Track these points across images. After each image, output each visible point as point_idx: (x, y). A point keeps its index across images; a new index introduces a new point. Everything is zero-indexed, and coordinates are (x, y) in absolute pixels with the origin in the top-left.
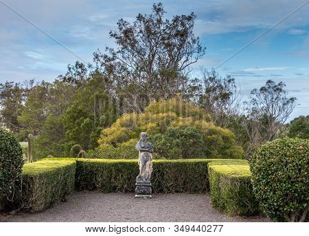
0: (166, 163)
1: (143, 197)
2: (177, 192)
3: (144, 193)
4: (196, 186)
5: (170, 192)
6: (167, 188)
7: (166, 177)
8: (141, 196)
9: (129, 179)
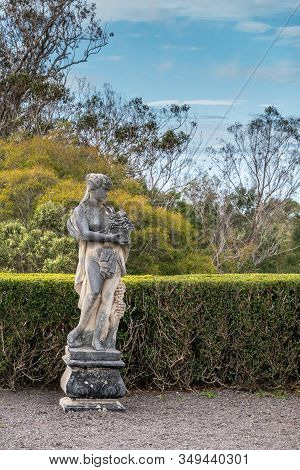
0: (164, 287)
1: (93, 409)
2: (199, 385)
3: (97, 394)
4: (266, 367)
5: (174, 386)
6: (165, 371)
7: (161, 333)
8: (86, 403)
9: (32, 342)
